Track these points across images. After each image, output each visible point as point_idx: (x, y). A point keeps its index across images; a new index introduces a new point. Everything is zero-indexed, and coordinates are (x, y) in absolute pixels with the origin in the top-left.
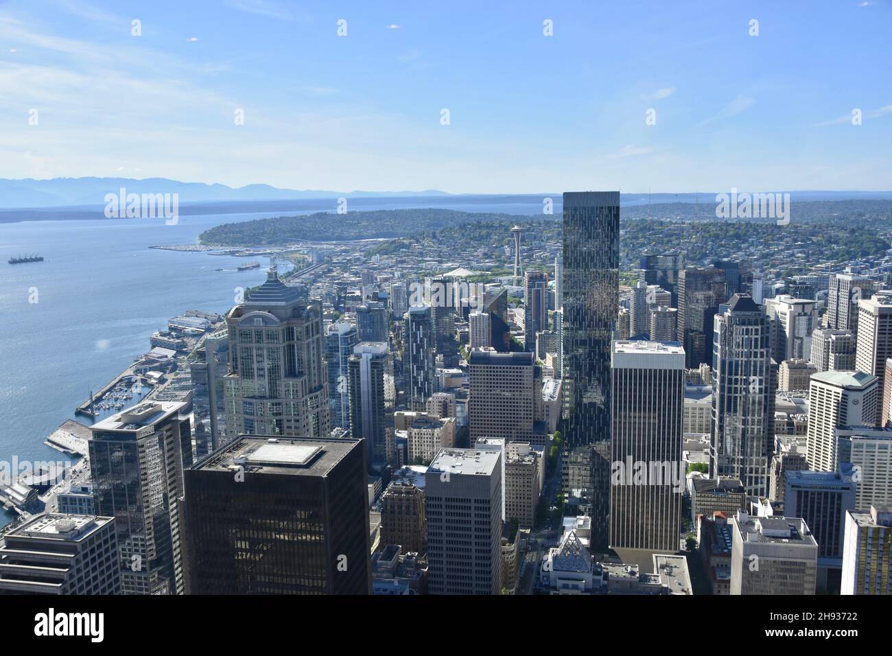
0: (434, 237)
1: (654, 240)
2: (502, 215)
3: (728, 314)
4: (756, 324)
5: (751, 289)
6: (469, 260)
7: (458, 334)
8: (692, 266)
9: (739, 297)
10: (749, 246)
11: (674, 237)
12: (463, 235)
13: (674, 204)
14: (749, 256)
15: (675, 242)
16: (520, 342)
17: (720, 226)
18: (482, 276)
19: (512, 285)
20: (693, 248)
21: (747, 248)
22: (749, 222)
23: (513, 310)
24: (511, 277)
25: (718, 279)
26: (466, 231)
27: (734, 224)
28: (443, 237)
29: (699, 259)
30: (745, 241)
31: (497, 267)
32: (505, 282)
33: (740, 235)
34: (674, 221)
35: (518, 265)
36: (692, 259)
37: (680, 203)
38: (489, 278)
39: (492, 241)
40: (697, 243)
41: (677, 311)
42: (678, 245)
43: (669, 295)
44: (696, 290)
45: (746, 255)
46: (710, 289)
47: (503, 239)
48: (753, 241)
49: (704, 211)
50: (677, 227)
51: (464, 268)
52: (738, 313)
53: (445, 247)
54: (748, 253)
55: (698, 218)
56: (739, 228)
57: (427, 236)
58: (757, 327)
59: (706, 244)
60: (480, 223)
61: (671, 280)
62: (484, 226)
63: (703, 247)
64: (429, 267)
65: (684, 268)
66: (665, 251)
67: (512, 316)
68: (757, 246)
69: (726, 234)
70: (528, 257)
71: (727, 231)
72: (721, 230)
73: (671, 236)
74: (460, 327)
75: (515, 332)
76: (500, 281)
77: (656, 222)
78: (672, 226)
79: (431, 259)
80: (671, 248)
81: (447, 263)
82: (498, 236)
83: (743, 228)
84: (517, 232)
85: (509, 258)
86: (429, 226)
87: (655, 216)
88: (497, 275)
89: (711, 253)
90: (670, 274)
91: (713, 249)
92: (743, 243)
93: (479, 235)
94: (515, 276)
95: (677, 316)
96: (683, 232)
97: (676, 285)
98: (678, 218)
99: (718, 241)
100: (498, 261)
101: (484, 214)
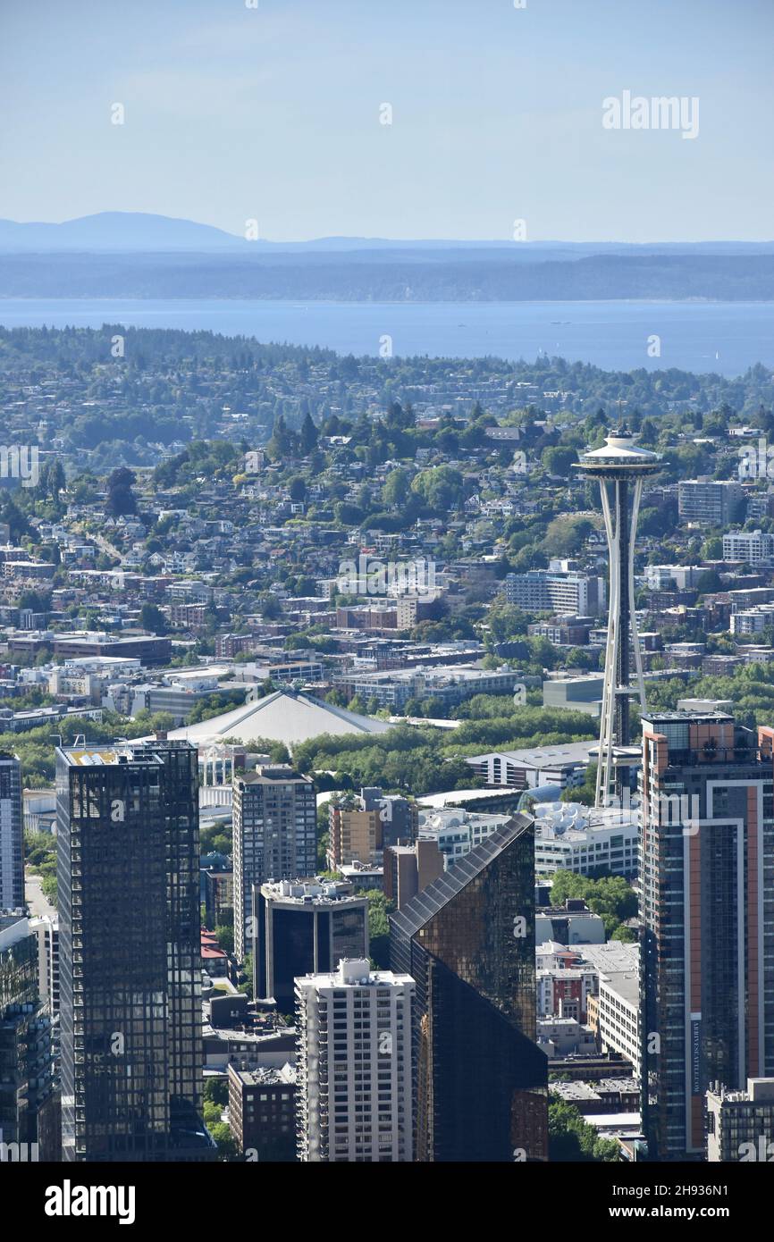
0: (123, 502)
2: (550, 372)
6: (333, 647)
7: (235, 1098)
12: (299, 491)
16: (616, 1150)
18: (406, 742)
19: (588, 801)
23: (587, 952)
24: (578, 752)
26: (319, 466)
28: (179, 502)
31: (503, 689)
32: (545, 782)
35: (623, 677)
38: (450, 755)
39: (474, 528)
47: (549, 516)
51: (295, 693)
53: (188, 562)
57: (82, 499)
60: (410, 419)
62: (425, 442)
64: (85, 687)
67: (575, 993)
70: (693, 627)
74: (246, 1057)
75: (584, 1091)
76: (517, 777)
79: (94, 637)
81: (195, 663)
82: (518, 501)
84: (618, 474)
85: (580, 633)
86: (94, 434)
88: (499, 738)
93: (399, 496)
94: (604, 743)
100: (507, 652)
101: (439, 369)
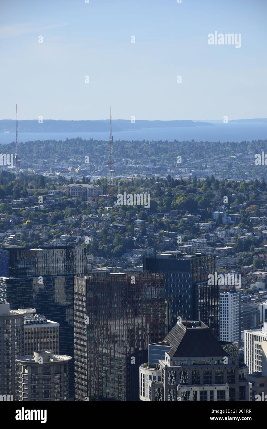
1: (27, 216)
3: (165, 363)
4: (220, 382)
5: (217, 312)
8: (105, 269)
9: (185, 328)
10: (214, 227)
11: (68, 210)
13: (67, 141)
14: (214, 245)
15: (71, 220)
17: (159, 186)
20: (105, 232)
21: (212, 230)
22: (213, 178)
25: (153, 293)
27: (183, 183)
29: (119, 254)
30: (206, 216)
33: (196, 203)
34: (68, 177)
36: (105, 254)
37: (79, 140)
40: (113, 220)
41: (71, 362)
42: (77, 225)
43: (54, 329)
44: (111, 316)
45: (209, 244)
46: (136, 314)
48: (221, 216)
49: (128, 156)
50: (72, 188)
52: (185, 360)
54: (212, 241)
55: (118, 171)
56: (194, 191)
58: (221, 388)
59: (131, 221)
61: (60, 298)
63: (124, 230)
65: (86, 272)
66: (51, 237)
68: (230, 225)
69: (168, 203)
71: (172, 196)
72: (160, 194)
73: (63, 207)
77: (31, 178)
78: (64, 186)
80: (63, 231)
83: (200, 190)
87: (31, 167)
89: (141, 240)
90: (59, 284)
91: (144, 232)
92: (203, 220)
95: (72, 371)
96: (85, 199)
97: (71, 306)
98: (77, 170)
99: (154, 216)
